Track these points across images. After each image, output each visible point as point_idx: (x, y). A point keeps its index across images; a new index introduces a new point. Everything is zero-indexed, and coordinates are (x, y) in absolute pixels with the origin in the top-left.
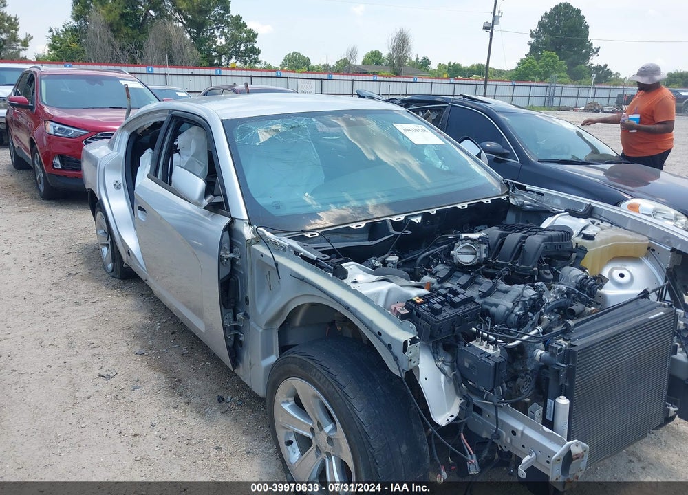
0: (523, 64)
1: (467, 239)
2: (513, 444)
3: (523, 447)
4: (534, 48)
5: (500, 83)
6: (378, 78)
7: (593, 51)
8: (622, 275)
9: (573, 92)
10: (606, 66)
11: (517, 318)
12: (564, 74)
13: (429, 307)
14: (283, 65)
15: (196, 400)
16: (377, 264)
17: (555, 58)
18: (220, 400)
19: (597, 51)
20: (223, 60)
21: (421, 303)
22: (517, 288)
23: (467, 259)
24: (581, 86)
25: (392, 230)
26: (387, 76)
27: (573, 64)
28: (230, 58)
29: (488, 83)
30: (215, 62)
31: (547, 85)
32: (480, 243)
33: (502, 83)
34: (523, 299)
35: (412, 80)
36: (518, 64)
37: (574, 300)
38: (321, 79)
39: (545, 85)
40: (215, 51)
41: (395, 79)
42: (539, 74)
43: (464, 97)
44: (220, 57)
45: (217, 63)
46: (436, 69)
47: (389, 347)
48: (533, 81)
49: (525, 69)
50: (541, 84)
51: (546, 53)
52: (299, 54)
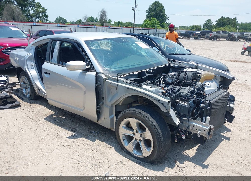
0: (145, 22)
1: (170, 75)
2: (193, 129)
3: (197, 129)
4: (148, 17)
5: (138, 29)
6: (96, 27)
7: (167, 18)
8: (208, 84)
9: (162, 32)
10: (171, 23)
11: (189, 96)
12: (159, 26)
13: (168, 93)
14: (56, 21)
15: (83, 134)
16: (146, 84)
17: (156, 20)
18: (91, 133)
19: (168, 18)
20: (33, 19)
21: (166, 93)
22: (188, 88)
23: (170, 81)
24: (165, 30)
25: (146, 74)
26: (99, 26)
27: (161, 22)
28: (36, 19)
29: (135, 29)
30: (30, 20)
31: (154, 29)
32: (174, 76)
33: (139, 29)
34: (190, 90)
35: (108, 27)
36: (143, 22)
37: (200, 91)
38: (75, 27)
39: (153, 29)
40: (29, 16)
41: (102, 27)
42: (151, 26)
43: (141, 33)
44: (32, 18)
45: (31, 21)
46: (114, 23)
47: (163, 104)
48: (149, 28)
49: (146, 24)
50: (152, 29)
51: (152, 18)
52: (62, 17)
